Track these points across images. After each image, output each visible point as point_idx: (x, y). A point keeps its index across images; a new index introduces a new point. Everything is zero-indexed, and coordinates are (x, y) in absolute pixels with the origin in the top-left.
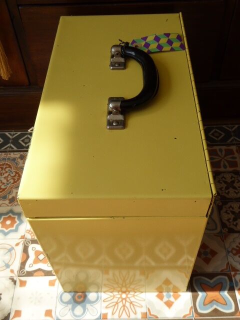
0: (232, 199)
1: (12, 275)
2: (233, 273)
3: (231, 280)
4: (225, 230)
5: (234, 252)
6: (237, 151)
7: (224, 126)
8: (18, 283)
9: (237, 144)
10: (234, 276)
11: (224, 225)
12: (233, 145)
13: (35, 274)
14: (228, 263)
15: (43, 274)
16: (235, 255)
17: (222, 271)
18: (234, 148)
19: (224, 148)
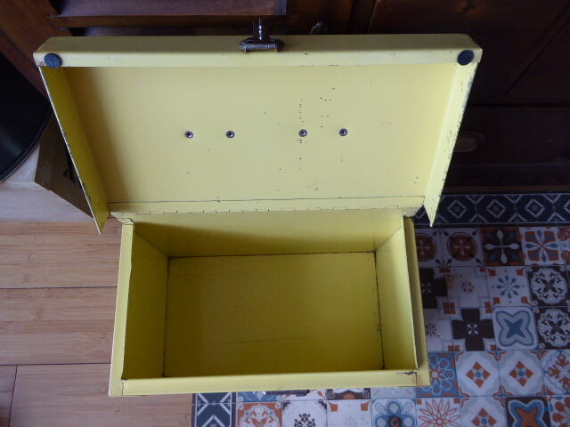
0: (549, 305)
1: (321, 398)
2: (548, 397)
3: (546, 405)
4: (542, 346)
5: (551, 372)
6: (558, 235)
7: (544, 195)
8: (328, 406)
9: (559, 225)
10: (550, 400)
11: (541, 339)
12: (554, 225)
13: (345, 397)
14: (544, 386)
15: (353, 397)
16: (551, 375)
17: (538, 394)
18: (555, 230)
19: (543, 229)
